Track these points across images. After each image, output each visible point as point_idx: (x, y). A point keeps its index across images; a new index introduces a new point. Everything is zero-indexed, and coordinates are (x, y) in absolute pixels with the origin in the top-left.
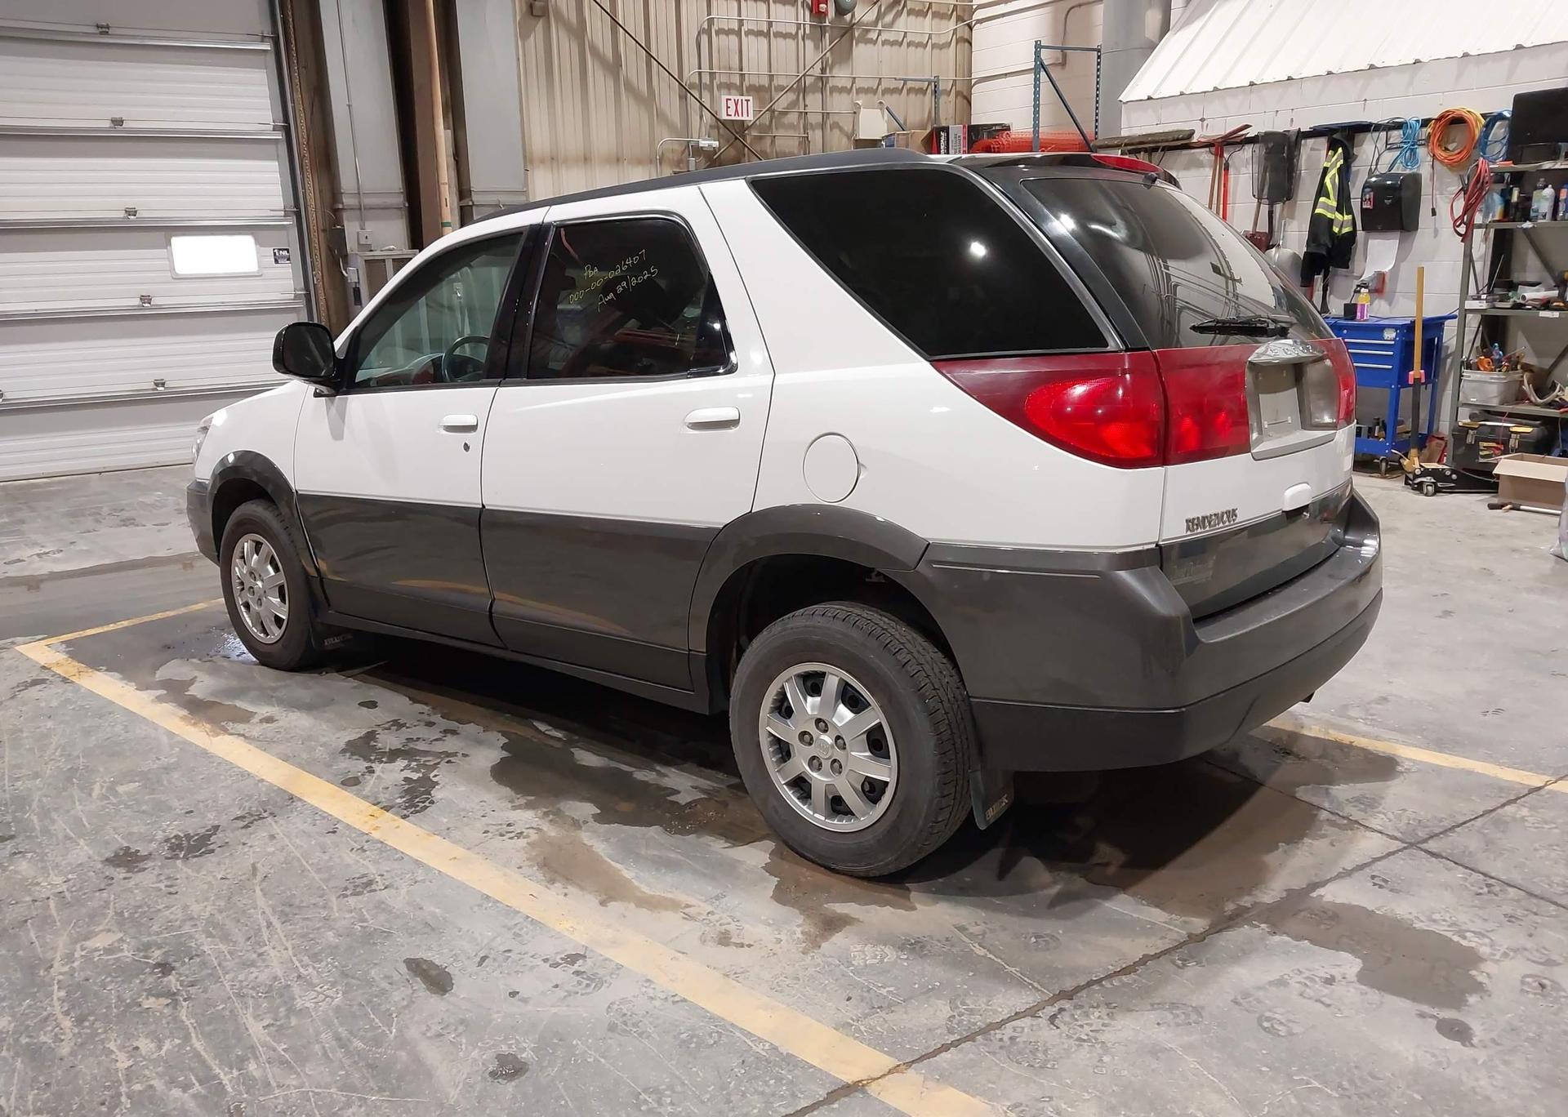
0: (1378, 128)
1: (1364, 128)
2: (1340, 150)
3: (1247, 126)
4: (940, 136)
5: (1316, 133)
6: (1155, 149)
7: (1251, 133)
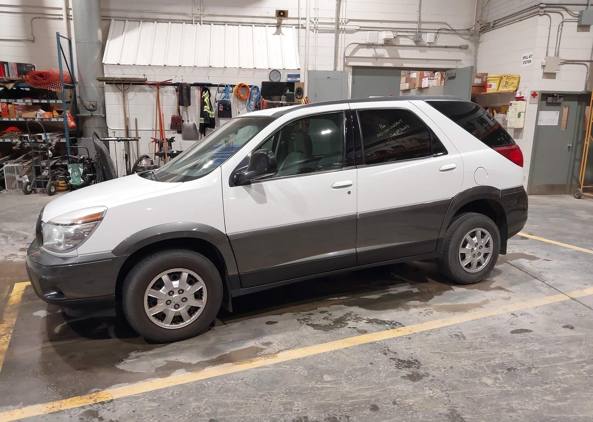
0: (216, 86)
1: (211, 85)
2: (207, 92)
3: (172, 80)
4: (4, 66)
5: (196, 85)
6: (129, 84)
7: (173, 82)
